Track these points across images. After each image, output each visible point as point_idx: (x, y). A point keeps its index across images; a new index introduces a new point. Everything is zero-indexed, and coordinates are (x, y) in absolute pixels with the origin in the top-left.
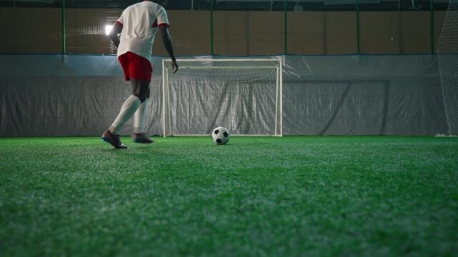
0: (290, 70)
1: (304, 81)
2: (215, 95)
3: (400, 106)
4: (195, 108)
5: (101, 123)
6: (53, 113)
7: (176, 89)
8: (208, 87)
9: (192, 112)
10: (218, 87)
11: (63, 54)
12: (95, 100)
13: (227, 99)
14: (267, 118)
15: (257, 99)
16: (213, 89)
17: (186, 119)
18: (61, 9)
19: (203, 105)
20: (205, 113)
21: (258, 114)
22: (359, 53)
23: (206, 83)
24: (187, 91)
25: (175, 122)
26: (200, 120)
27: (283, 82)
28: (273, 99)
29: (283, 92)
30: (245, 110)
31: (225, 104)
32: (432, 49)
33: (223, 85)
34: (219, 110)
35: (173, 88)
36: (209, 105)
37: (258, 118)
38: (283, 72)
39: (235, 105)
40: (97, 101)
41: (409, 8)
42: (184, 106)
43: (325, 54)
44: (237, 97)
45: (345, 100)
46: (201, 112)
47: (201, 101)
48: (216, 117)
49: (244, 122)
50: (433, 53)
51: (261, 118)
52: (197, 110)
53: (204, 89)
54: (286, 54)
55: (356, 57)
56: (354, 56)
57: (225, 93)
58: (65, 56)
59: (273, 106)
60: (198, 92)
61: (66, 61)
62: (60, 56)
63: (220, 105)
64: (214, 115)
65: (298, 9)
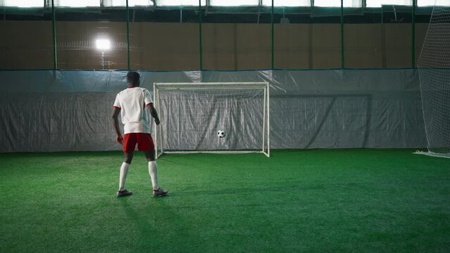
0: (277, 85)
1: (290, 96)
2: (204, 110)
3: (382, 120)
4: (185, 122)
5: (94, 138)
6: (46, 129)
7: (166, 105)
8: (197, 102)
9: (182, 127)
10: (207, 102)
11: (55, 69)
12: (87, 116)
13: (216, 113)
14: (255, 131)
15: (245, 114)
16: (202, 104)
17: (176, 134)
18: (51, 22)
19: (192, 119)
20: (195, 127)
21: (246, 129)
22: (343, 68)
23: (195, 98)
24: (177, 106)
25: (165, 137)
26: (190, 135)
27: (270, 97)
28: (260, 114)
29: (270, 107)
30: (233, 124)
31: (214, 119)
32: (413, 63)
33: (212, 100)
34: (209, 123)
35: (163, 103)
36: (198, 119)
37: (246, 133)
38: (270, 87)
39: (224, 119)
40: (89, 116)
41: (392, 21)
42: (174, 121)
43: (311, 69)
44: (226, 112)
45: (330, 114)
46: (191, 126)
47: (191, 116)
48: (206, 130)
49: (233, 136)
50: (413, 68)
51: (249, 132)
52: (187, 124)
53: (194, 104)
54: (273, 69)
55: (340, 72)
56: (338, 71)
57: (214, 108)
58: (57, 71)
59: (261, 121)
60: (187, 107)
61: (57, 77)
62: (51, 71)
63: (209, 119)
64: (204, 129)
65: (284, 20)
